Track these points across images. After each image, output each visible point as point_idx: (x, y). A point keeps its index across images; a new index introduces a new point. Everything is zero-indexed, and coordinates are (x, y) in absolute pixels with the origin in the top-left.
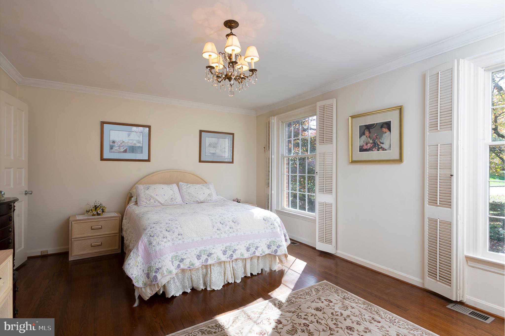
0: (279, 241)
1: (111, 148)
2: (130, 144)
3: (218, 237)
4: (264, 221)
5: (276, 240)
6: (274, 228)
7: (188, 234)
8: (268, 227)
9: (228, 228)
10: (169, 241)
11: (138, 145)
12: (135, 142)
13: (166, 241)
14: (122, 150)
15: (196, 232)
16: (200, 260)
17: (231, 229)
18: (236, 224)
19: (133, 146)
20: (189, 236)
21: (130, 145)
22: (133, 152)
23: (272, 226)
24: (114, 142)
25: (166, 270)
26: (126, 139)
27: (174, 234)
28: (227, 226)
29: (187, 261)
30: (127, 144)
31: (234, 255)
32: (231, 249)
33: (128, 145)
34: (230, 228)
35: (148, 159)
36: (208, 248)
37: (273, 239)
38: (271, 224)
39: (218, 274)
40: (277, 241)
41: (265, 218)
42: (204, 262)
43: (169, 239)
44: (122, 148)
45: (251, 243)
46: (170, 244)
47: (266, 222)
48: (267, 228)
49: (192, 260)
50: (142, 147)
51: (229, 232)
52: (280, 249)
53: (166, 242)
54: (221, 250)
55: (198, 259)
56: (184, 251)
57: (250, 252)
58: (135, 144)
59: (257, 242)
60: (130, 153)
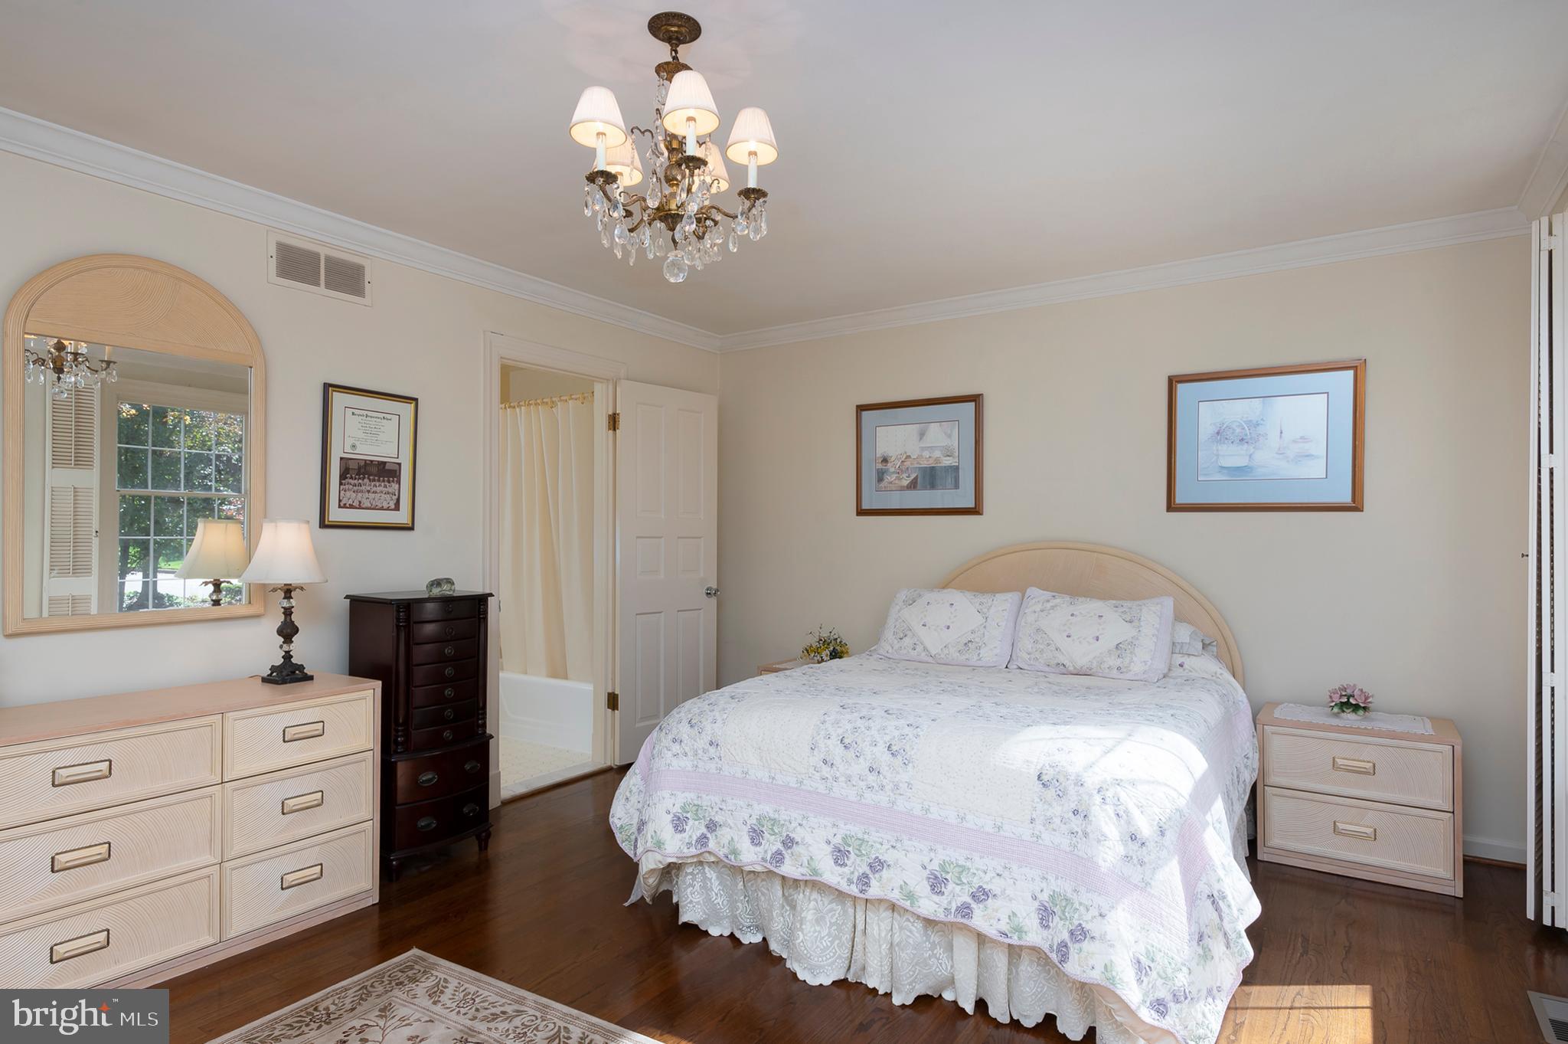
0: (1088, 910)
1: (880, 476)
2: (925, 462)
3: (821, 788)
4: (1038, 786)
5: (1075, 896)
6: (1086, 834)
7: (735, 749)
8: (1057, 821)
9: (860, 767)
10: (686, 755)
11: (947, 462)
12: (937, 454)
13: (679, 752)
14: (905, 483)
15: (760, 749)
16: (758, 849)
17: (875, 773)
18: (899, 760)
19: (933, 469)
20: (737, 757)
21: (925, 464)
22: (933, 486)
23: (1076, 823)
24: (885, 460)
25: (653, 834)
26: (913, 448)
27: (700, 739)
28: (861, 760)
29: (725, 835)
30: (918, 463)
31: (874, 882)
32: (864, 852)
33: (921, 464)
34: (871, 770)
35: (973, 506)
36: (783, 817)
37: (1065, 887)
38: (1075, 812)
39: (830, 928)
40: (1080, 904)
41: (1051, 772)
42: (768, 858)
43: (687, 749)
44: (904, 475)
45: (953, 860)
46: (686, 763)
47: (1050, 793)
48: (1049, 821)
49: (736, 839)
50: (956, 469)
51: (862, 784)
52: (1081, 950)
53: (678, 754)
54: (828, 842)
55: (752, 840)
56: (717, 799)
57: (943, 900)
58: (937, 460)
59: (985, 868)
60: (925, 488)
